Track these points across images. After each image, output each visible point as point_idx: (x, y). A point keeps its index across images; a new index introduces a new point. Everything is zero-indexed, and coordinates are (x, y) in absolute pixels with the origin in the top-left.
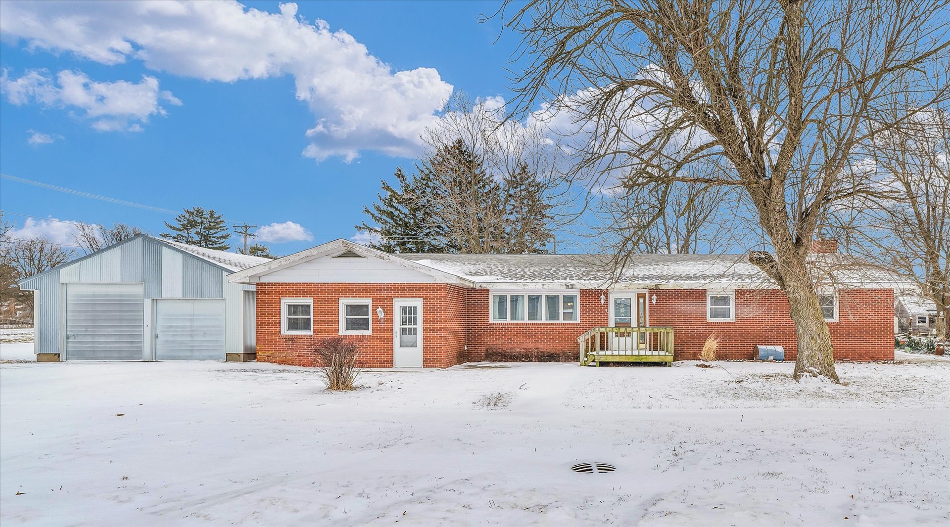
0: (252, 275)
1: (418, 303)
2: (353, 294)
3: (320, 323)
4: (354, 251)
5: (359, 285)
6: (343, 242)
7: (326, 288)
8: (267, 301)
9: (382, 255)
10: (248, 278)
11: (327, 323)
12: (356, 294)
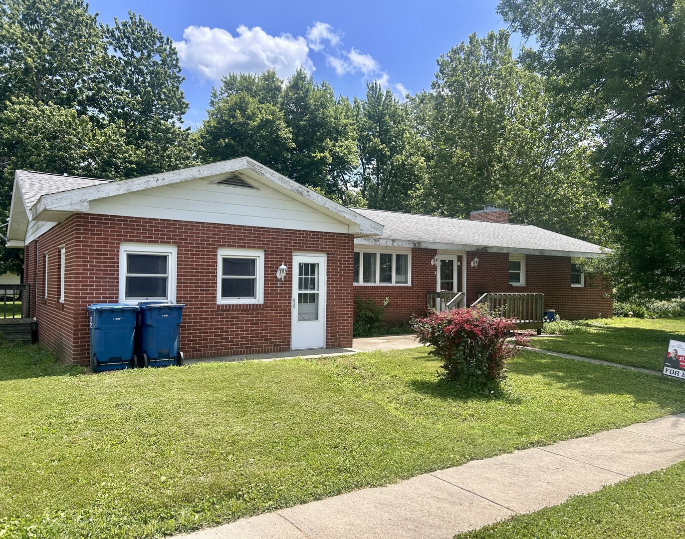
0: (94, 198)
1: (320, 260)
2: (240, 243)
3: (190, 287)
4: (243, 178)
5: (249, 229)
6: (248, 162)
7: (200, 230)
8: (97, 246)
9: (300, 190)
10: (86, 204)
11: (201, 287)
12: (244, 243)
